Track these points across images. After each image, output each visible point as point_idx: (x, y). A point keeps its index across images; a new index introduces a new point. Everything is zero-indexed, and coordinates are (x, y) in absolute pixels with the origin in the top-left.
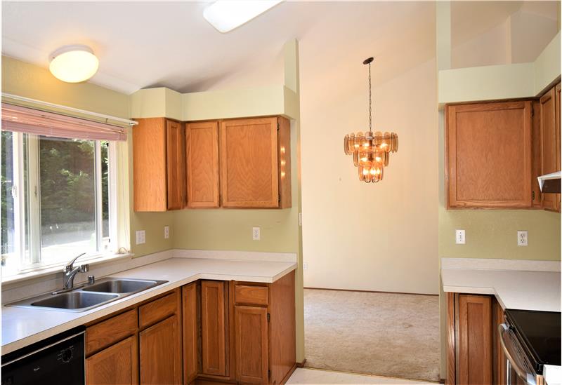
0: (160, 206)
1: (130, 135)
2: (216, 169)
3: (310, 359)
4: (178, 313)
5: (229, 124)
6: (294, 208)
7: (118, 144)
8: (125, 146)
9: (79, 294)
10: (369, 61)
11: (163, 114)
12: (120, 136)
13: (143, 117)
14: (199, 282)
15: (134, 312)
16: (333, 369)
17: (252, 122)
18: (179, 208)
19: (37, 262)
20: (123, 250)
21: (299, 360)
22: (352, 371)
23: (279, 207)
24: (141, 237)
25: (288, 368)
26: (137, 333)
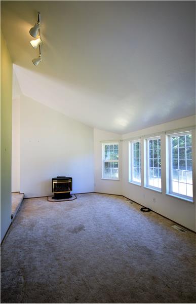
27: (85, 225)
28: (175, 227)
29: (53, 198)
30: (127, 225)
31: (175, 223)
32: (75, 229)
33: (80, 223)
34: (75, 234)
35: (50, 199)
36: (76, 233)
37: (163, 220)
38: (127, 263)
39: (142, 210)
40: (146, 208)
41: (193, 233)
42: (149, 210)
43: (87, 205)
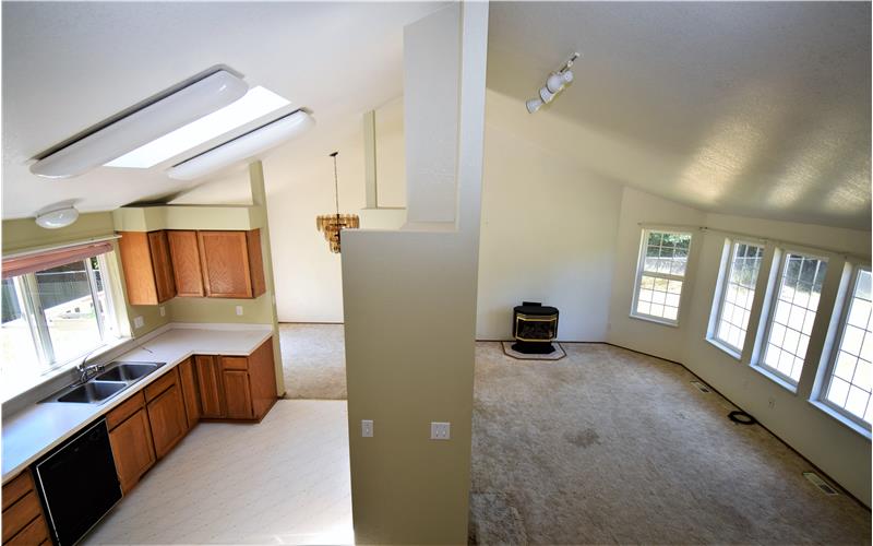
0: (153, 301)
1: (116, 246)
2: (198, 268)
3: (289, 392)
4: (178, 382)
5: (205, 234)
6: (268, 293)
7: (106, 257)
8: (113, 255)
9: (93, 384)
10: (334, 155)
11: (144, 229)
12: (107, 247)
13: (127, 230)
14: (193, 358)
15: (141, 394)
16: (303, 398)
17: (224, 234)
18: (170, 298)
19: (53, 363)
20: (124, 334)
21: (280, 394)
22: (317, 398)
23: (254, 297)
24: (139, 322)
25: (271, 401)
26: (146, 406)
27: (598, 432)
28: (812, 477)
29: (514, 348)
30: (692, 451)
31: (815, 467)
32: (580, 438)
33: (587, 426)
34: (582, 448)
35: (509, 350)
36: (585, 447)
37: (784, 454)
38: (692, 529)
39: (732, 416)
40: (743, 413)
41: (852, 501)
42: (753, 421)
43: (593, 379)
